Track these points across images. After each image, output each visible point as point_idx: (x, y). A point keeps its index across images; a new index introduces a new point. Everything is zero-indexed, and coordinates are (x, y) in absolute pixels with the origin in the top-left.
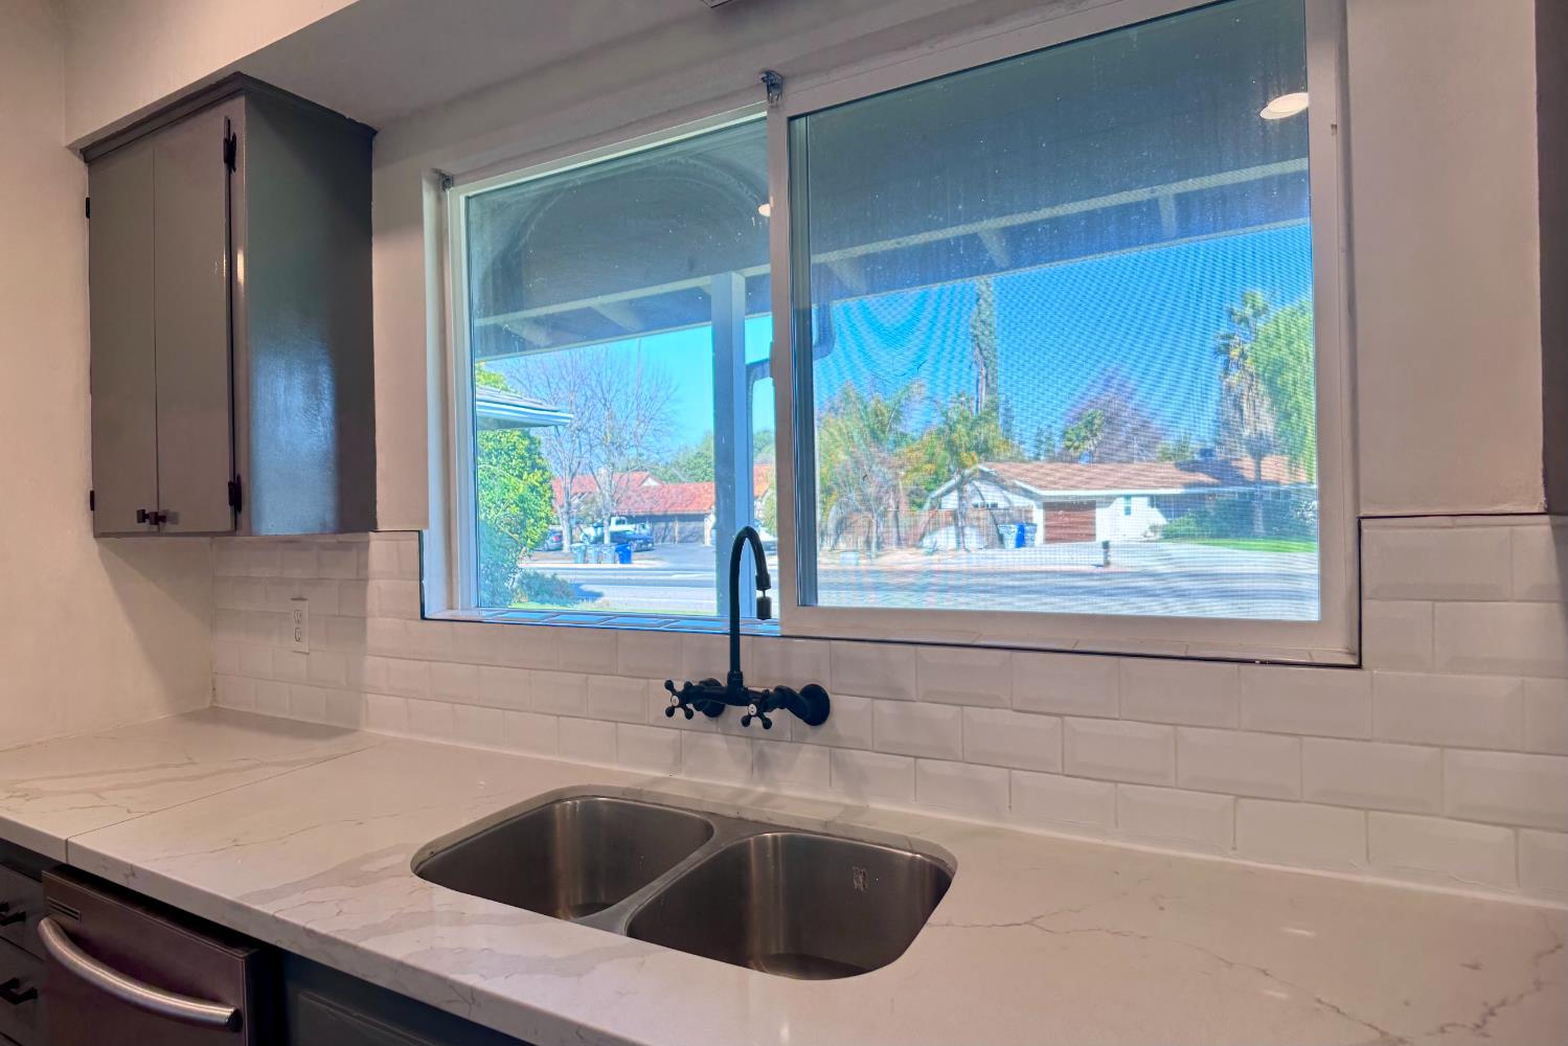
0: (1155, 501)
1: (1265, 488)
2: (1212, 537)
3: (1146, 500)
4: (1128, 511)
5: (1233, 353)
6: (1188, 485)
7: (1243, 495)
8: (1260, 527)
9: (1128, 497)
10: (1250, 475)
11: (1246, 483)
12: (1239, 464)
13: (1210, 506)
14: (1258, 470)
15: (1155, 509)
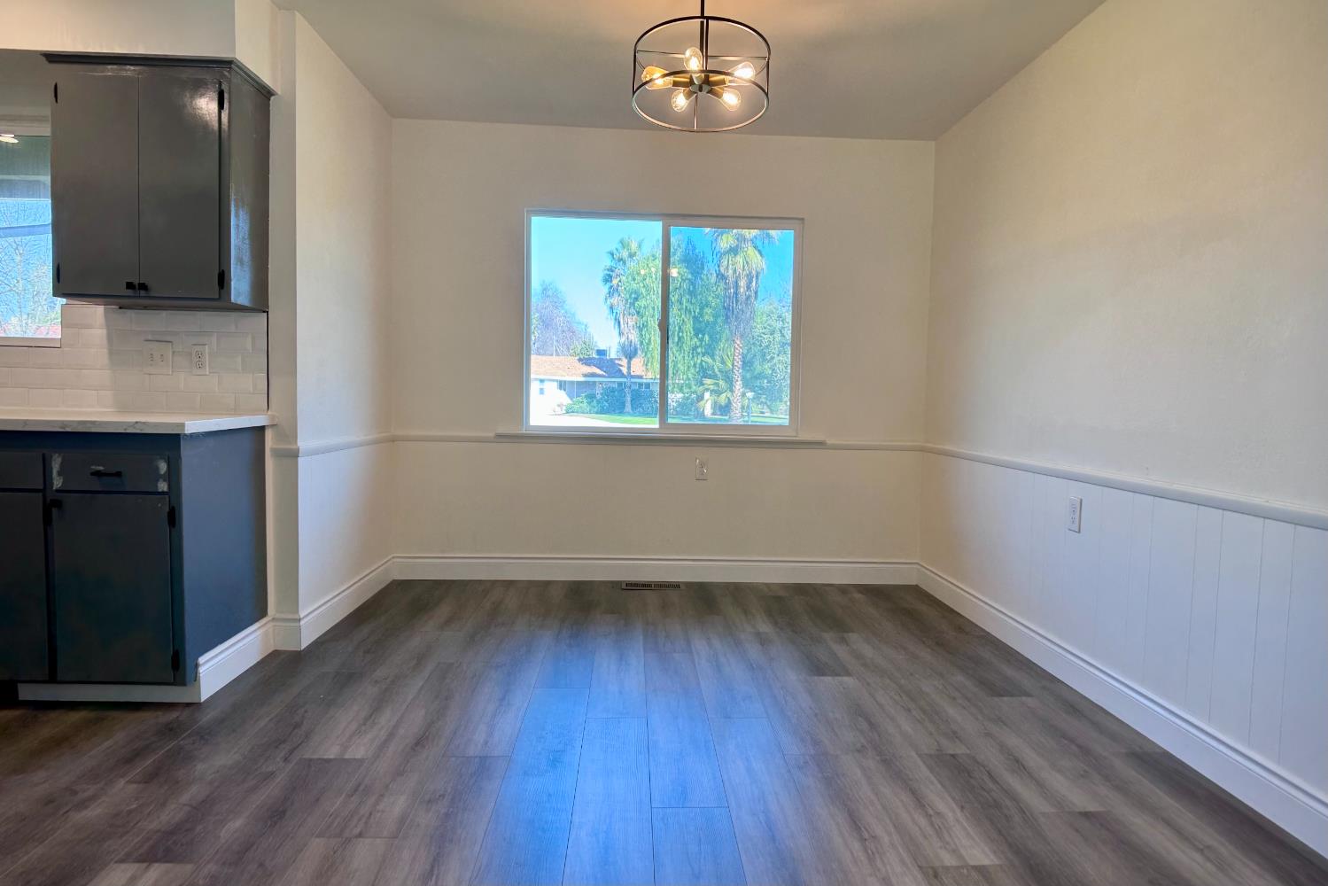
0: (562, 385)
1: (633, 380)
2: (597, 413)
3: (555, 384)
4: (542, 391)
5: (614, 282)
6: (585, 376)
7: (620, 384)
8: (628, 407)
9: (542, 381)
10: (625, 370)
11: (623, 376)
12: (620, 362)
13: (598, 391)
14: (629, 368)
15: (562, 391)
